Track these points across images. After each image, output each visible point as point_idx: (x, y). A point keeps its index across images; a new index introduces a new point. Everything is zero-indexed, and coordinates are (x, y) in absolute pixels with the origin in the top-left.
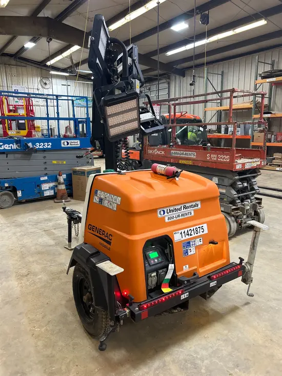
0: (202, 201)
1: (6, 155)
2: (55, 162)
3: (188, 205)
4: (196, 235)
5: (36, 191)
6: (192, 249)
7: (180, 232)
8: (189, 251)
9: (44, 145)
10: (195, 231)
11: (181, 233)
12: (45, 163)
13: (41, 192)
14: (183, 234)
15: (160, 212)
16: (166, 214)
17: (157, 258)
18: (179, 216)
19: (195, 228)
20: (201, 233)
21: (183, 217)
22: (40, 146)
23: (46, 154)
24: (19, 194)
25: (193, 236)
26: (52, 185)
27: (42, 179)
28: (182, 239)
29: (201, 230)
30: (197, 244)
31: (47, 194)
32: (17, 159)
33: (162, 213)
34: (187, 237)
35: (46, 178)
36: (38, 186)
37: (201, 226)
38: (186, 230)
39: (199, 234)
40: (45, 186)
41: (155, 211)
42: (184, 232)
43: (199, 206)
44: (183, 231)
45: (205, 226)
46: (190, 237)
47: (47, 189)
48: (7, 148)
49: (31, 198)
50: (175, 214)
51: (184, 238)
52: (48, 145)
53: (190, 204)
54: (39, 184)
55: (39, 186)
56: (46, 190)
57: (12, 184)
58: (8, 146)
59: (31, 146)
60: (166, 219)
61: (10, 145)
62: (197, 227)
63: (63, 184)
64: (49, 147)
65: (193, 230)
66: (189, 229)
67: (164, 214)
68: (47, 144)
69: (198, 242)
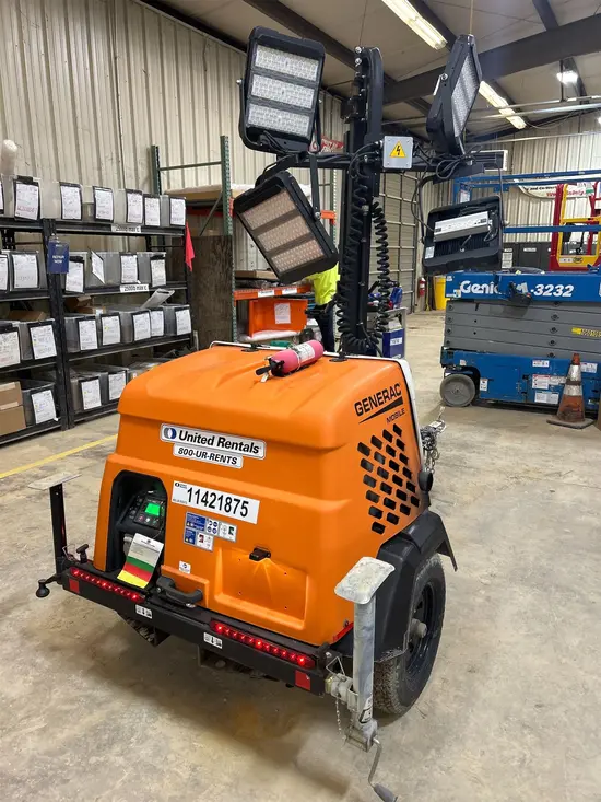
0: (272, 444)
1: (475, 305)
2: (578, 331)
3: (228, 439)
4: (223, 512)
5: (518, 388)
6: (206, 537)
7: (189, 486)
8: (198, 538)
9: (555, 290)
10: (224, 503)
11: (190, 491)
12: (554, 329)
13: (529, 392)
14: (194, 497)
15: (167, 430)
16: (177, 439)
17: (153, 517)
18: (204, 455)
19: (226, 495)
20: (238, 516)
21: (212, 461)
22: (545, 290)
23: (559, 311)
24: (484, 385)
25: (216, 511)
26: (556, 381)
27: (536, 364)
28: (189, 504)
29: (239, 509)
30: (221, 535)
31: (541, 398)
32: (496, 316)
33: (170, 433)
34: (201, 506)
35: (546, 364)
36: (525, 377)
37: (242, 499)
38: (203, 491)
39: (230, 515)
40: (540, 382)
41: (156, 424)
42: (198, 492)
43: (261, 453)
44: (195, 489)
45: (254, 505)
46: (208, 509)
47: (543, 387)
48: (476, 292)
49: (506, 398)
50: (196, 447)
51: (193, 504)
52: (564, 291)
53: (238, 440)
54: (527, 373)
55: (527, 378)
56: (541, 390)
57: (473, 364)
58: (479, 287)
59: (525, 291)
60: (176, 449)
61: (483, 287)
62: (233, 497)
63: (575, 383)
64: (567, 294)
65: (221, 498)
66: (211, 491)
67: (174, 436)
68: (562, 287)
69: (224, 531)
